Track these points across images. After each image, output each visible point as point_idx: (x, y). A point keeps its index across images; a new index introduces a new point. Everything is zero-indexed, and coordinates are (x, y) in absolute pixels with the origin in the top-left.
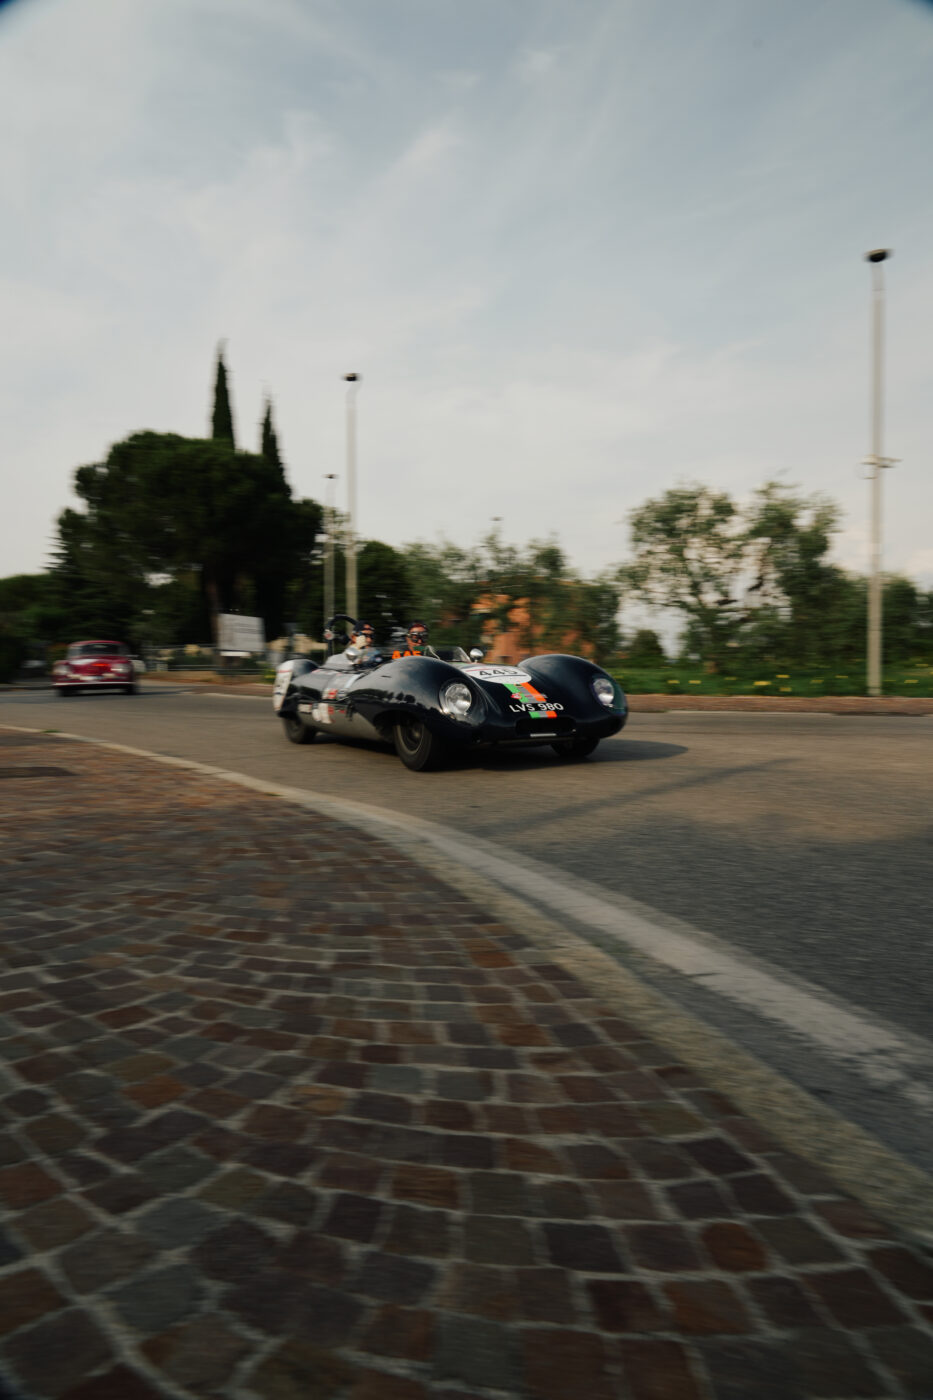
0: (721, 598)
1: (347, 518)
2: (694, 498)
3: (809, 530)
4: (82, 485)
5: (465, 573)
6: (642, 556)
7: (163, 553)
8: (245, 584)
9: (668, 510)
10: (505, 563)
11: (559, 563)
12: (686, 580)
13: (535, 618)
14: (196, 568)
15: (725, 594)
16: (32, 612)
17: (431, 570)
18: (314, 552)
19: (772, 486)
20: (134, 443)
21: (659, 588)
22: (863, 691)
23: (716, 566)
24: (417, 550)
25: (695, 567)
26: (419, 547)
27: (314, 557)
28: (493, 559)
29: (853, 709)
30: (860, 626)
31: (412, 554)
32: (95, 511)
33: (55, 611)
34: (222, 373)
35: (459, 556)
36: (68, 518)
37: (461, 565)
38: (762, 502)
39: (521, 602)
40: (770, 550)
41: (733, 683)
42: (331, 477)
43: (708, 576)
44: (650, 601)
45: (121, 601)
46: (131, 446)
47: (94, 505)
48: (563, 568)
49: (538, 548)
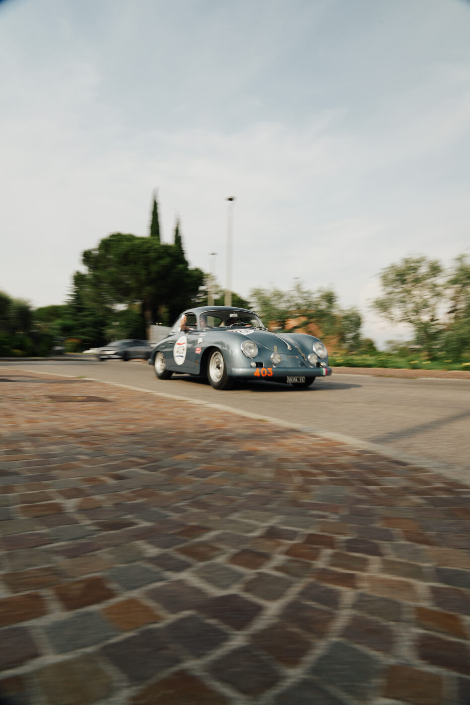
0: (431, 317)
4: (86, 259)
5: (284, 304)
6: (388, 294)
7: (123, 294)
8: (164, 310)
9: (403, 269)
10: (305, 300)
11: (333, 300)
12: (412, 307)
14: (138, 302)
15: (433, 315)
16: (57, 323)
18: (199, 295)
19: (464, 256)
20: (112, 238)
23: (429, 300)
25: (418, 300)
26: (260, 290)
27: (198, 298)
28: (300, 297)
32: (91, 272)
33: (69, 322)
34: (156, 205)
35: (281, 295)
36: (78, 276)
37: (282, 300)
38: (458, 265)
39: (313, 320)
40: (461, 291)
42: (213, 254)
43: (426, 306)
44: (391, 319)
45: (101, 318)
46: (110, 240)
47: (91, 270)
48: (334, 303)
49: (324, 292)
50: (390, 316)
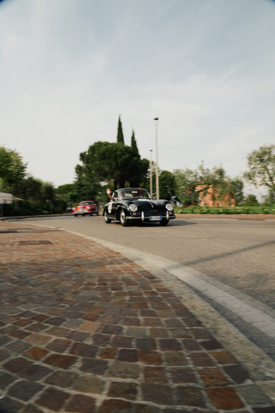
1: (157, 164)
2: (271, 149)
4: (81, 158)
5: (193, 178)
6: (252, 169)
7: (104, 176)
8: (127, 184)
9: (260, 153)
10: (205, 174)
11: (223, 174)
12: (267, 176)
13: (215, 191)
14: (113, 180)
16: (69, 194)
17: (183, 177)
18: (148, 174)
20: (95, 145)
21: (258, 179)
24: (177, 172)
25: (271, 172)
26: (178, 170)
27: (147, 176)
28: (201, 173)
31: (176, 173)
32: (85, 165)
33: (75, 193)
34: (120, 124)
35: (191, 173)
36: (78, 167)
37: (191, 175)
39: (210, 186)
42: (151, 151)
44: (255, 184)
45: (93, 190)
46: (94, 146)
47: (85, 163)
48: (225, 175)
49: (216, 169)
50: (254, 182)
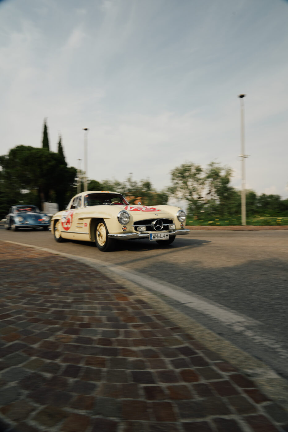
0: (199, 197)
1: (84, 173)
2: (190, 167)
3: (224, 176)
4: (1, 162)
5: (121, 189)
6: (175, 184)
7: (26, 183)
8: (52, 193)
9: (182, 170)
10: (133, 186)
11: (150, 187)
12: (188, 191)
13: (143, 203)
14: (36, 188)
15: (200, 195)
17: (111, 188)
18: (74, 183)
19: (213, 163)
20: (17, 149)
21: (180, 194)
22: (240, 224)
23: (197, 187)
25: (190, 187)
26: (107, 181)
27: (74, 185)
28: (130, 185)
29: (237, 229)
30: (239, 206)
31: (105, 184)
32: (4, 170)
34: (46, 128)
35: (119, 184)
37: (120, 187)
38: (210, 168)
39: (139, 198)
40: (212, 183)
41: (202, 222)
42: (79, 160)
43: (195, 190)
44: (177, 198)
45: (12, 198)
47: (4, 168)
48: (151, 188)
49: (143, 182)
50: (176, 196)
